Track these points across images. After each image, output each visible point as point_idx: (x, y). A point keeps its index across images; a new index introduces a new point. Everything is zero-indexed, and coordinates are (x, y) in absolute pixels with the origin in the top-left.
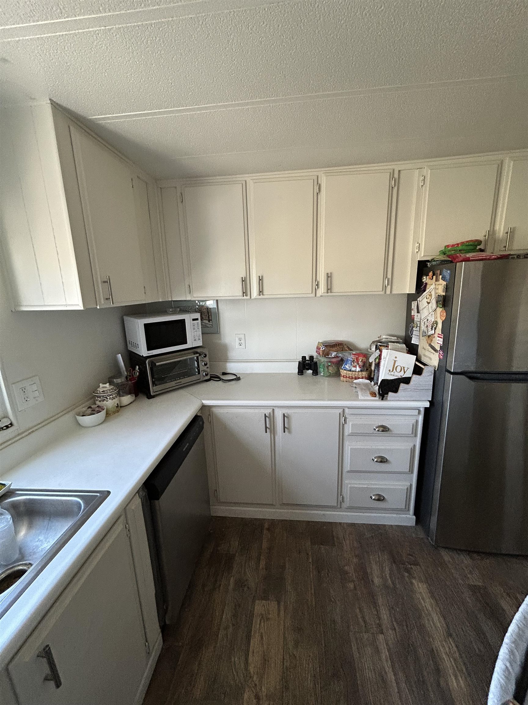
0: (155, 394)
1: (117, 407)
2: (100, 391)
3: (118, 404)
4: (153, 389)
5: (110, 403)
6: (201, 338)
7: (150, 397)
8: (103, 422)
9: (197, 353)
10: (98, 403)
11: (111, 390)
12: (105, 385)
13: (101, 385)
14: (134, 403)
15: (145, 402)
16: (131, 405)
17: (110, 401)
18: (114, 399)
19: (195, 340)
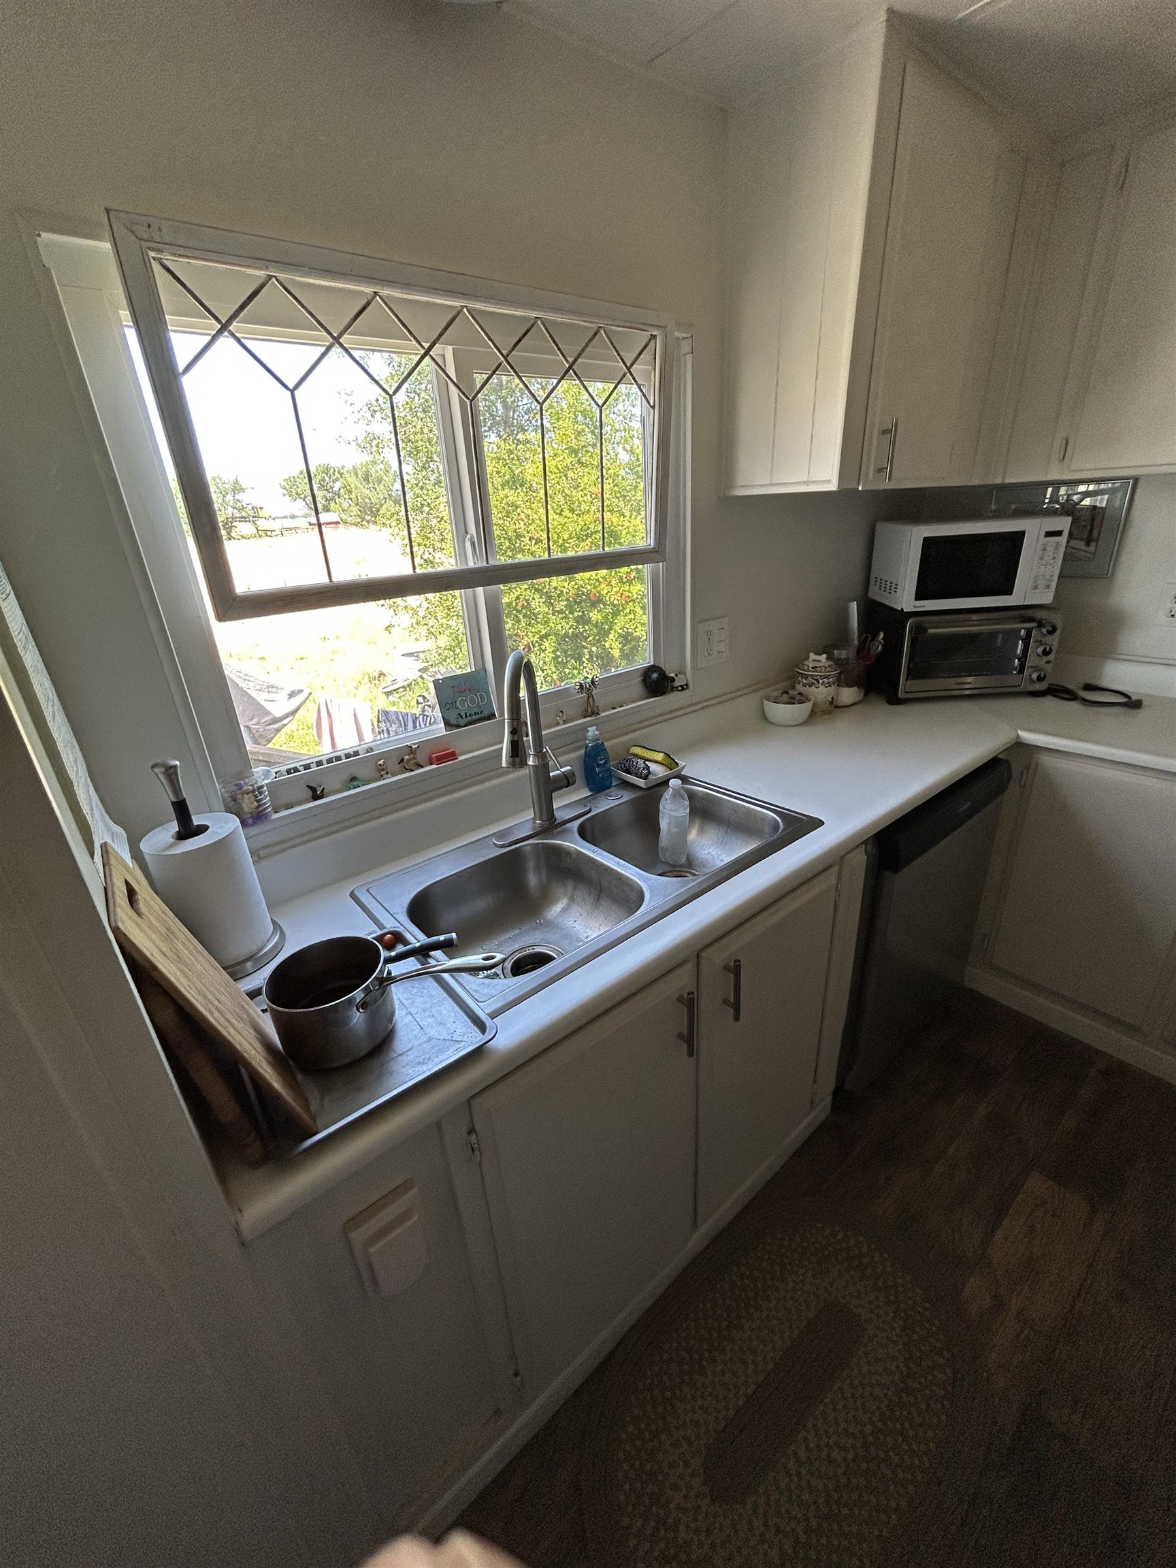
0: (907, 696)
1: (831, 703)
2: (808, 666)
3: (833, 698)
4: (905, 685)
5: (821, 693)
6: (1054, 585)
7: (894, 699)
8: (803, 723)
9: (1031, 620)
10: (800, 688)
11: (829, 669)
12: (818, 658)
13: (812, 656)
14: (859, 706)
15: (884, 708)
16: (854, 707)
17: (822, 688)
18: (830, 686)
19: (1036, 588)
